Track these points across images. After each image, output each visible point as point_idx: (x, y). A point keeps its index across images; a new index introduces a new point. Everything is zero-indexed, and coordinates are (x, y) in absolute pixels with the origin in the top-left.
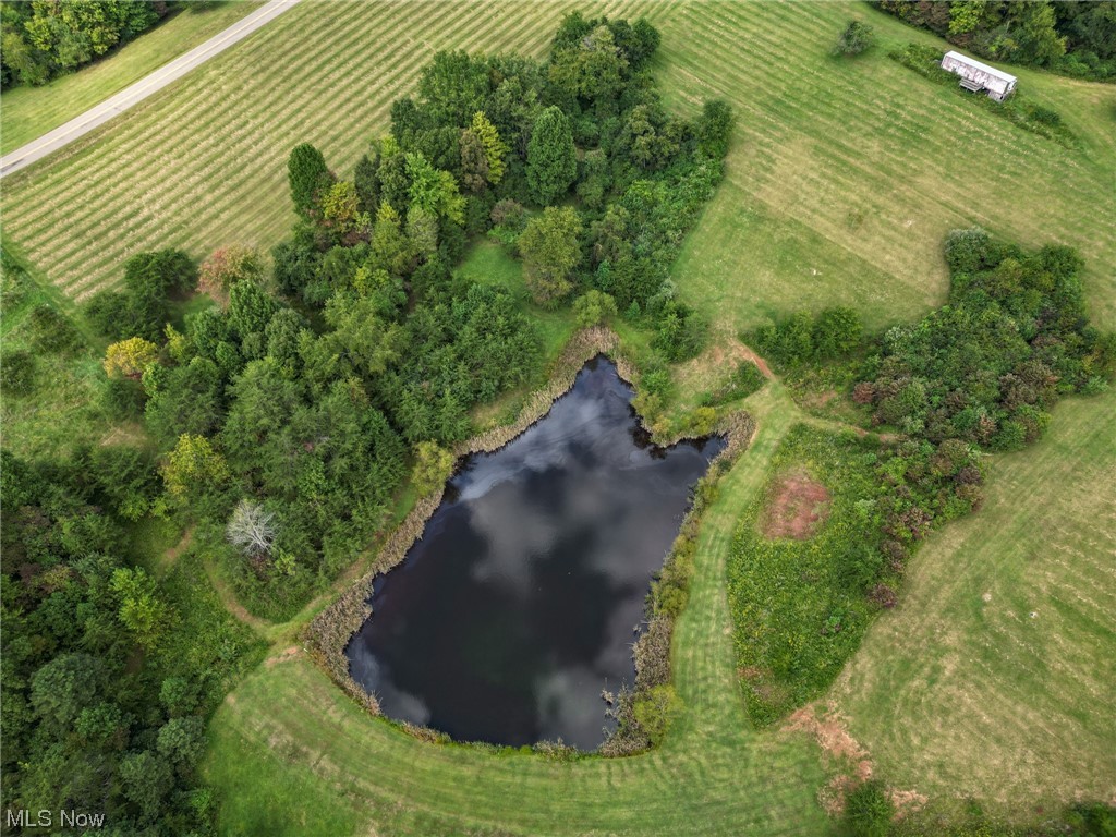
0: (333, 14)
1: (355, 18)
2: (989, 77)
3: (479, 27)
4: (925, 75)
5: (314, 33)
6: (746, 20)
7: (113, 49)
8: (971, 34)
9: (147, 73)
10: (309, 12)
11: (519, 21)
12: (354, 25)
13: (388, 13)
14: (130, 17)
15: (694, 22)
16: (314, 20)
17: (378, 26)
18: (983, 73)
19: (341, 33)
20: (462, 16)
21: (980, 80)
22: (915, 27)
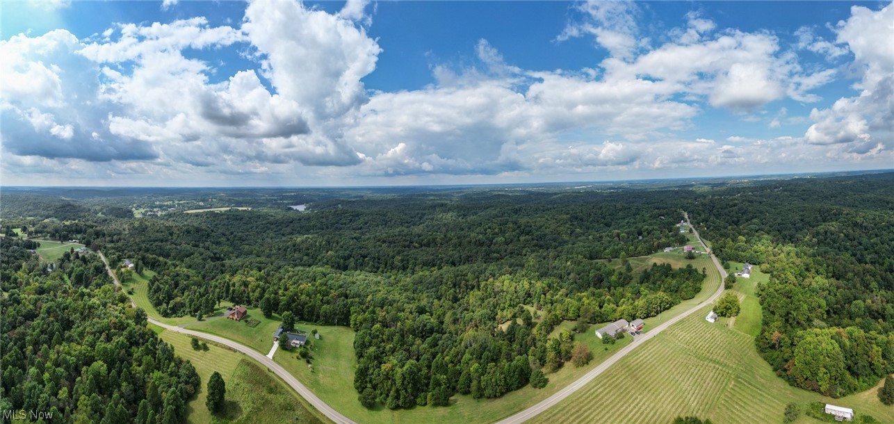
0: (582, 405)
1: (589, 409)
2: (844, 413)
3: (639, 417)
4: (822, 420)
5: (572, 415)
6: (748, 404)
7: (502, 394)
8: (829, 390)
9: (507, 417)
10: (572, 402)
11: (655, 413)
12: (589, 412)
13: (603, 407)
14: (512, 384)
15: (727, 408)
16: (573, 407)
17: (597, 415)
18: (841, 412)
19: (583, 417)
20: (632, 410)
21: (841, 415)
22: (809, 391)
